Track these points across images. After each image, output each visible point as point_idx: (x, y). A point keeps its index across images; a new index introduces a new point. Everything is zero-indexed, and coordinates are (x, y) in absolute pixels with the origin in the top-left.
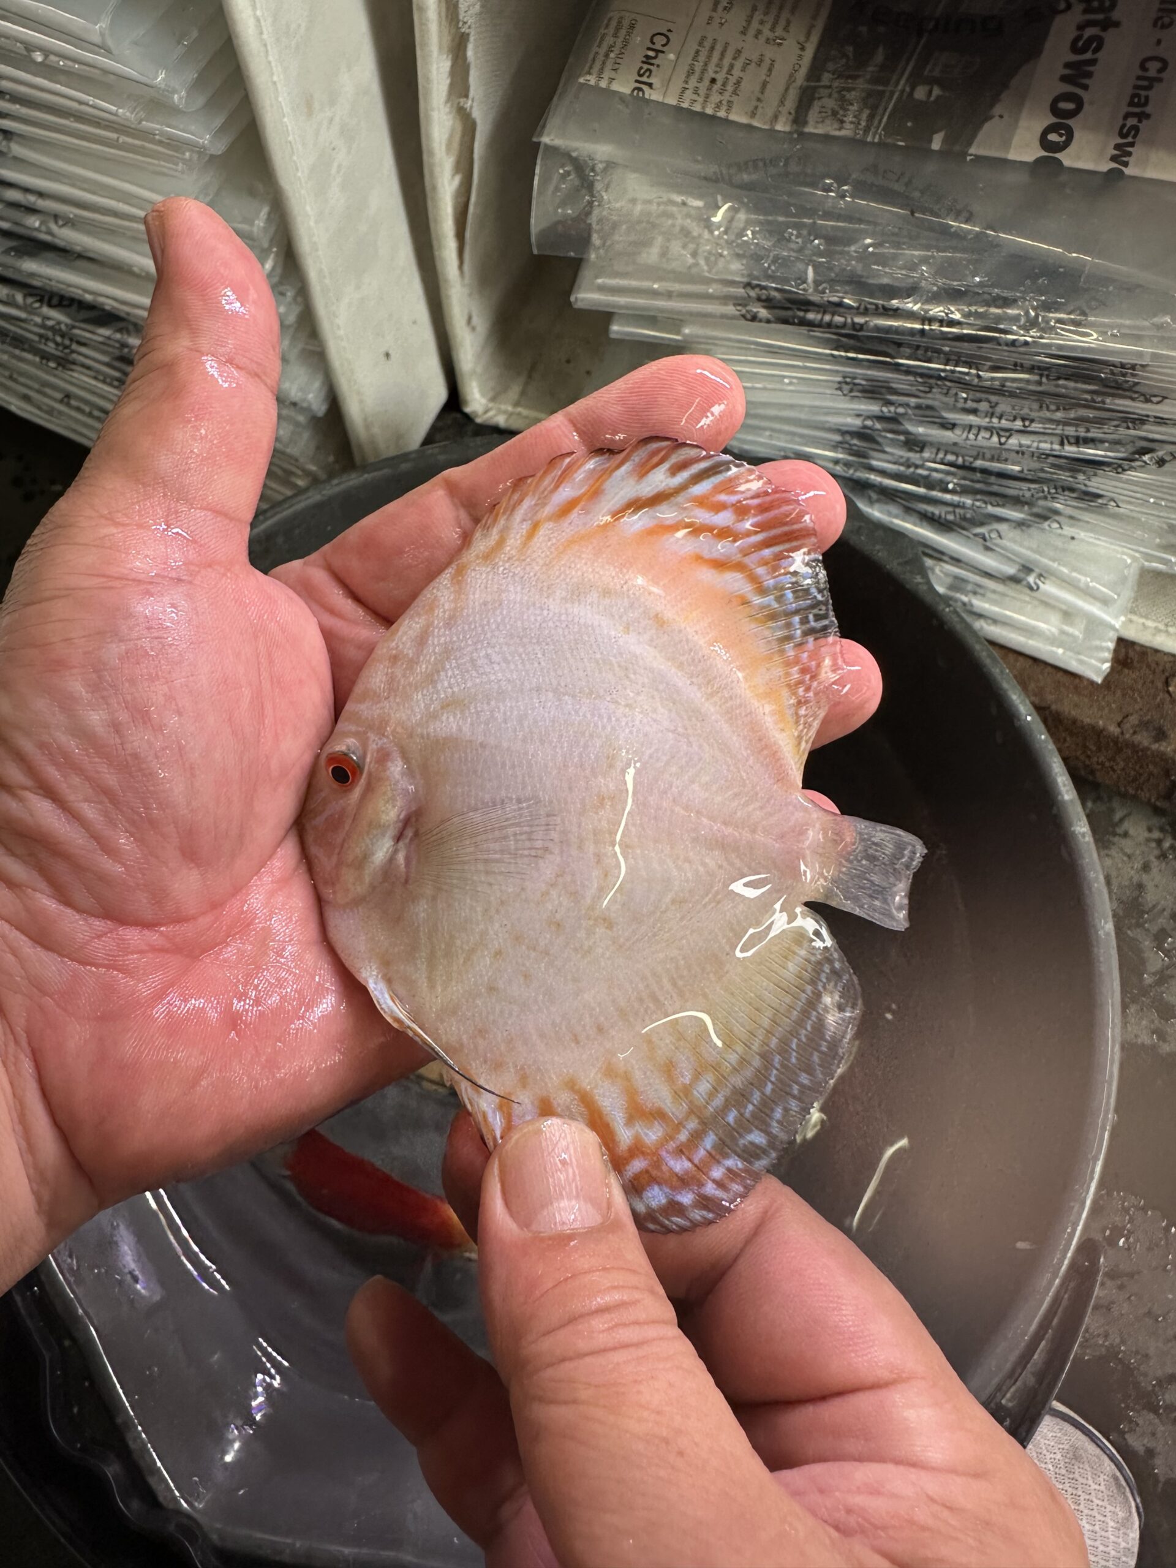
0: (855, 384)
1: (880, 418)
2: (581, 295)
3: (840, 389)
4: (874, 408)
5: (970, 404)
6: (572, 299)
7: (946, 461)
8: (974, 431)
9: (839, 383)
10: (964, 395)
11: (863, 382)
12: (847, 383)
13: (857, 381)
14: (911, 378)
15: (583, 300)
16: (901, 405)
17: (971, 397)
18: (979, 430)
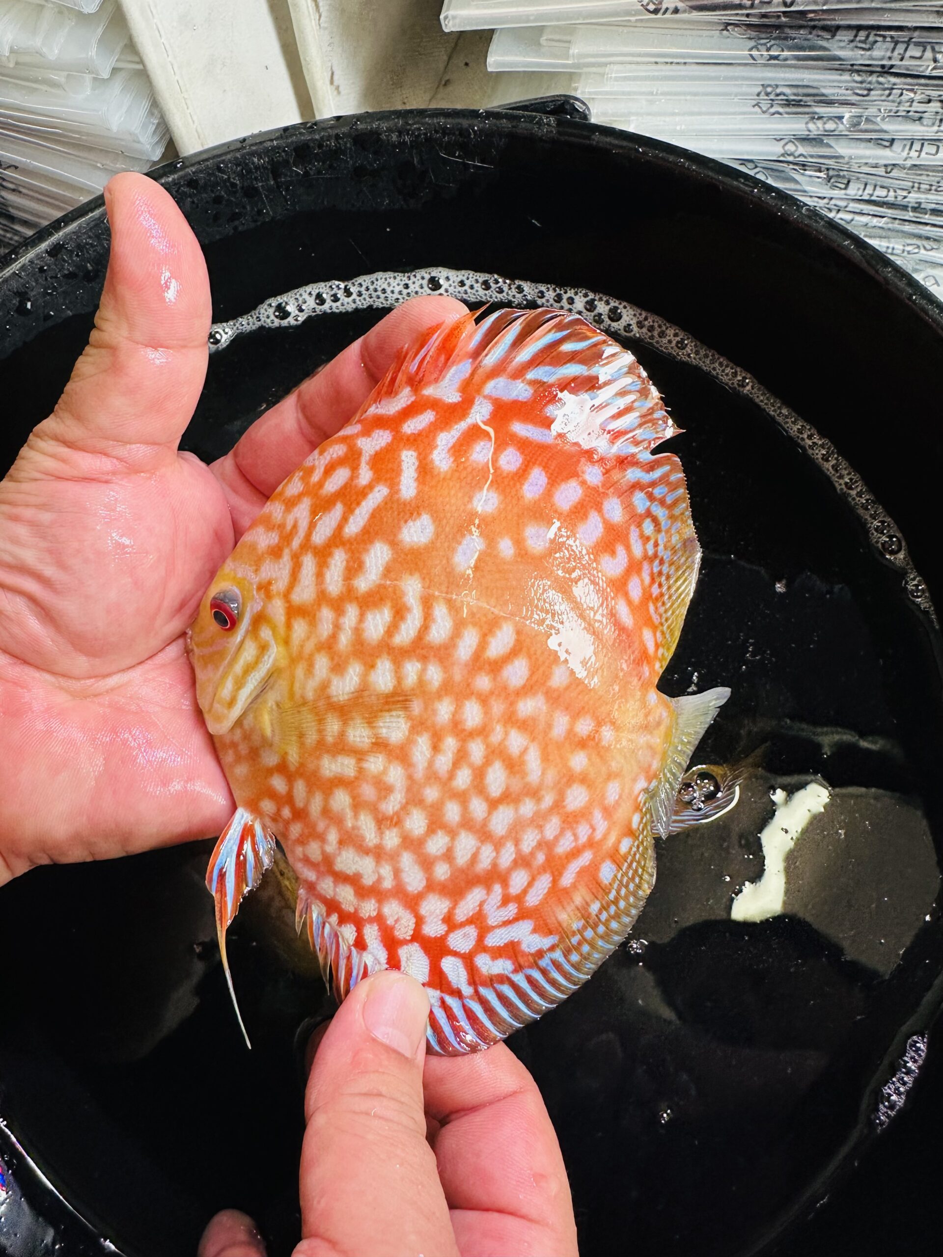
0: (777, 95)
1: (805, 140)
2: (451, 13)
3: (757, 105)
4: (798, 125)
5: (916, 107)
6: (442, 17)
7: (873, 198)
8: (917, 146)
9: (758, 95)
10: (912, 95)
11: (787, 91)
12: (767, 94)
13: (778, 91)
14: (846, 77)
15: (454, 18)
16: (830, 118)
17: (918, 97)
18: (923, 145)
